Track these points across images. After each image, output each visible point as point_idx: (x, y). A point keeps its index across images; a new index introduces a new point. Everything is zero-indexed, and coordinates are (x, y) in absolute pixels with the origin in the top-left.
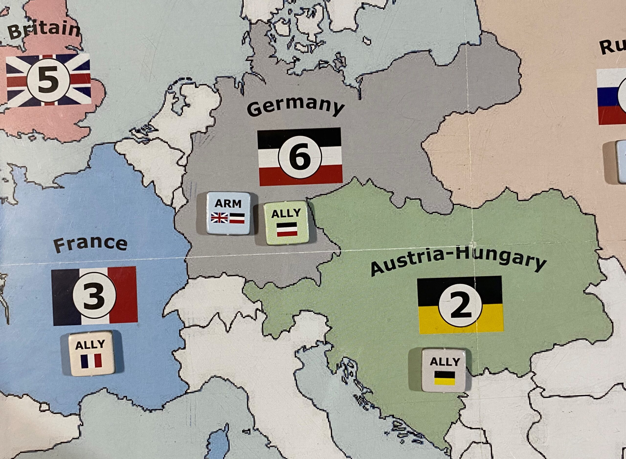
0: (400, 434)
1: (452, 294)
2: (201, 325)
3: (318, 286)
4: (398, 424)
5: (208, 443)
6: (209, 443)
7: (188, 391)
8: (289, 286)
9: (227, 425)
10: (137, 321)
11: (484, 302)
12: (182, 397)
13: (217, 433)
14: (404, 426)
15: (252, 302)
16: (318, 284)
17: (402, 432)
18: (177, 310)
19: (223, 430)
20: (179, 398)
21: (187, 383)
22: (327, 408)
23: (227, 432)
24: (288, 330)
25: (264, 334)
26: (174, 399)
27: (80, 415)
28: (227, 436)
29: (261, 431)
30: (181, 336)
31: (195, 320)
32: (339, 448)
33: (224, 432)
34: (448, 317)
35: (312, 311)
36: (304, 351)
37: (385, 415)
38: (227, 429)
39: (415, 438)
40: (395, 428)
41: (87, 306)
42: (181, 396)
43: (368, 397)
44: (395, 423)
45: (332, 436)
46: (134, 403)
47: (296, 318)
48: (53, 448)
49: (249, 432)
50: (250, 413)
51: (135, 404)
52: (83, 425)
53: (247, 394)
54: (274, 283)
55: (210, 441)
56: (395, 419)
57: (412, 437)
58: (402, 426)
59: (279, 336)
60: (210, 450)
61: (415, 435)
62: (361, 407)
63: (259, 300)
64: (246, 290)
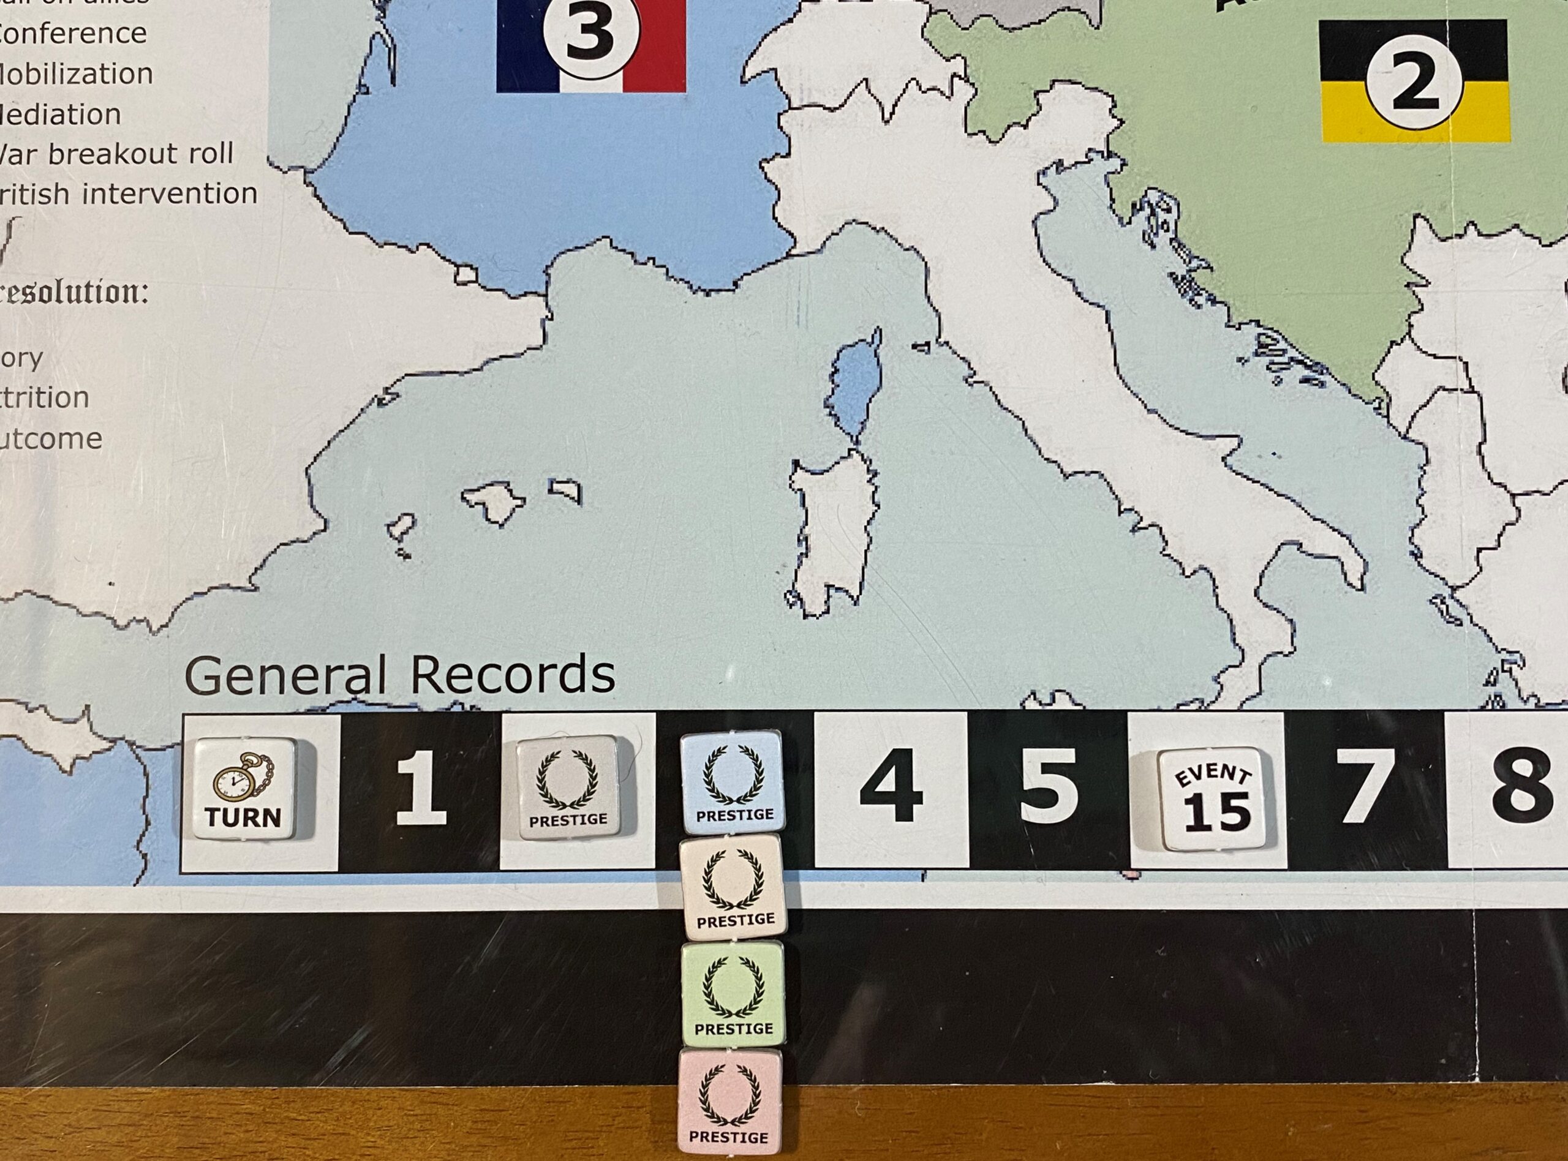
0: (1273, 363)
1: (1396, 56)
2: (827, 106)
3: (1095, 29)
4: (1269, 341)
5: (833, 370)
6: (836, 371)
7: (794, 252)
8: (1028, 26)
9: (878, 332)
10: (684, 90)
11: (1467, 76)
12: (779, 263)
13: (854, 348)
14: (1282, 345)
15: (944, 58)
16: (1095, 22)
17: (1277, 360)
18: (775, 70)
19: (868, 343)
20: (771, 266)
21: (792, 235)
22: (1106, 301)
23: (878, 346)
24: (1024, 122)
25: (969, 131)
26: (760, 269)
27: (546, 296)
28: (876, 355)
29: (954, 347)
30: (781, 128)
31: (814, 92)
32: (1132, 392)
33: (870, 346)
34: (1386, 106)
35: (1080, 83)
36: (1058, 172)
37: (1241, 320)
38: (877, 341)
39: (1307, 373)
40: (1262, 349)
41: (574, 52)
42: (777, 261)
43: (1201, 277)
44: (1263, 339)
45: (1115, 364)
46: (670, 275)
47: (1041, 96)
48: (482, 367)
49: (926, 348)
50: (932, 305)
51: (672, 277)
52: (552, 319)
53: (926, 263)
54: (994, 18)
55: (838, 365)
56: (1261, 330)
57: (1300, 371)
58: (1278, 347)
59: (1003, 136)
60: (838, 386)
61: (1308, 367)
62: (1186, 301)
63: (959, 55)
64: (931, 32)
